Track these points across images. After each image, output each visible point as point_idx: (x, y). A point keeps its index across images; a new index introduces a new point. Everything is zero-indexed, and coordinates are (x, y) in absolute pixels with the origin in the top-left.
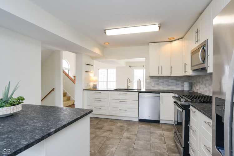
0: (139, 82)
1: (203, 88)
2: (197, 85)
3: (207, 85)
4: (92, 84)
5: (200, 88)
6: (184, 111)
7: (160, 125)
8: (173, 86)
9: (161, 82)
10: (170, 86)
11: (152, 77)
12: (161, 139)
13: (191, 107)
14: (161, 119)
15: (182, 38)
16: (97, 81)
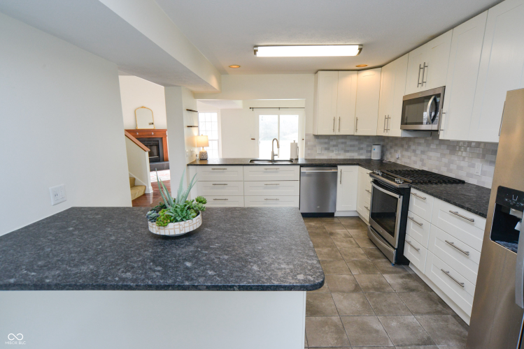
0: (294, 147)
1: (409, 158)
2: (396, 151)
3: (418, 152)
4: (197, 151)
5: (403, 156)
6: (402, 197)
7: (336, 220)
8: (353, 151)
9: (334, 146)
10: (348, 151)
11: (317, 137)
12: (351, 242)
13: (413, 191)
14: (337, 209)
15: (381, 67)
16: (208, 145)
